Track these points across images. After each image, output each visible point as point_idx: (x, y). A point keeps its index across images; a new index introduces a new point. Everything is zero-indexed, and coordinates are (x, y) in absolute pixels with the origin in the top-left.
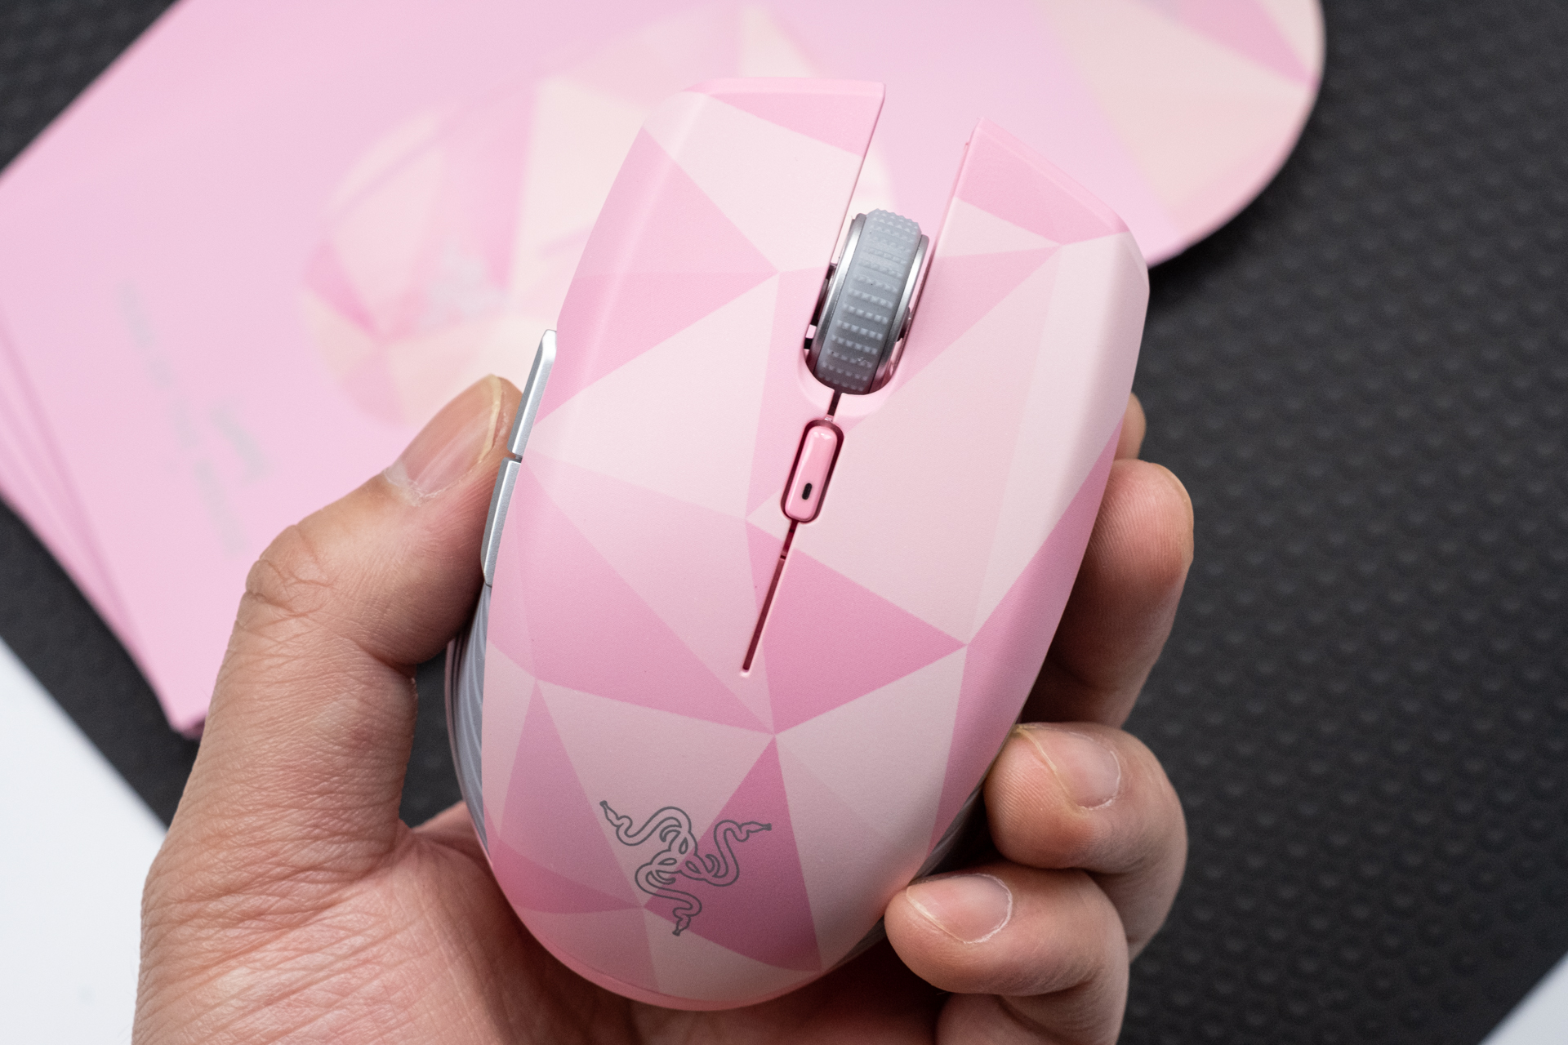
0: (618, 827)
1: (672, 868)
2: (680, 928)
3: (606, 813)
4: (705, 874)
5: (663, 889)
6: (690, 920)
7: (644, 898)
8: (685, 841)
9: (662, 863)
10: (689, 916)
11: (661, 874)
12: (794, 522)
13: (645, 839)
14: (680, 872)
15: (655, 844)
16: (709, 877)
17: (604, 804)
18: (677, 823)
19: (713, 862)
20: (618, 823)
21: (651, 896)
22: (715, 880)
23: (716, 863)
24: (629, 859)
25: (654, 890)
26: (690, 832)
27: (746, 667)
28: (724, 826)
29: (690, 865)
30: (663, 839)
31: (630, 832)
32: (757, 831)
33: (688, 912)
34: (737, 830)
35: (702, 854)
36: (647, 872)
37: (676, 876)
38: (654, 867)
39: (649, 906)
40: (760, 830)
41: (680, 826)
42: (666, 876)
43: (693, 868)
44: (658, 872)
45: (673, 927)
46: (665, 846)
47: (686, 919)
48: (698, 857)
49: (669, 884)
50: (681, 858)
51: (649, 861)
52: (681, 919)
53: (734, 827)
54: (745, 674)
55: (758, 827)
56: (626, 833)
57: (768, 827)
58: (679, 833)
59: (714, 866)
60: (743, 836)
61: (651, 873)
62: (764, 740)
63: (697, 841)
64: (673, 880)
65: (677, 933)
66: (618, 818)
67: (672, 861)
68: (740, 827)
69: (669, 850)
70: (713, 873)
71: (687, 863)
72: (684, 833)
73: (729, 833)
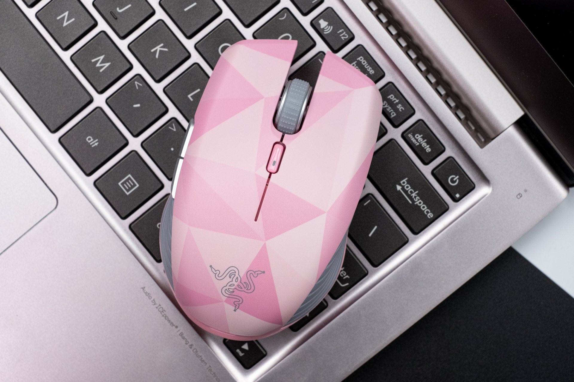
0: (216, 274)
1: (233, 287)
2: (236, 309)
3: (212, 269)
4: (244, 289)
5: (230, 295)
6: (239, 306)
7: (224, 298)
8: (237, 278)
9: (230, 286)
10: (239, 304)
11: (230, 290)
12: (271, 173)
13: (224, 278)
14: (236, 288)
15: (228, 279)
16: (245, 290)
17: (211, 266)
18: (234, 272)
19: (246, 284)
20: (215, 272)
21: (226, 297)
22: (247, 291)
23: (247, 285)
24: (220, 285)
25: (227, 295)
26: (239, 275)
27: (256, 220)
28: (250, 272)
29: (239, 286)
30: (230, 277)
31: (220, 276)
32: (260, 274)
33: (238, 303)
34: (254, 273)
35: (243, 282)
36: (225, 290)
37: (235, 290)
38: (227, 287)
39: (226, 301)
40: (261, 273)
41: (235, 273)
42: (231, 290)
43: (240, 287)
44: (228, 289)
45: (234, 308)
46: (231, 280)
47: (238, 305)
48: (242, 283)
49: (232, 293)
50: (236, 284)
51: (226, 285)
52: (236, 305)
53: (253, 272)
54: (256, 222)
55: (261, 272)
56: (218, 276)
57: (264, 272)
58: (235, 275)
59: (246, 286)
60: (256, 276)
61: (226, 289)
62: (262, 243)
63: (241, 277)
64: (234, 291)
65: (235, 311)
66: (216, 271)
67: (233, 285)
68: (255, 272)
69: (232, 281)
70: (247, 288)
71: (238, 285)
72: (237, 275)
73: (251, 274)
